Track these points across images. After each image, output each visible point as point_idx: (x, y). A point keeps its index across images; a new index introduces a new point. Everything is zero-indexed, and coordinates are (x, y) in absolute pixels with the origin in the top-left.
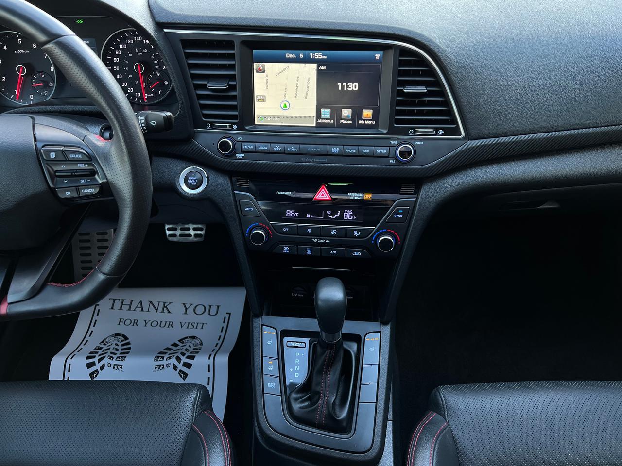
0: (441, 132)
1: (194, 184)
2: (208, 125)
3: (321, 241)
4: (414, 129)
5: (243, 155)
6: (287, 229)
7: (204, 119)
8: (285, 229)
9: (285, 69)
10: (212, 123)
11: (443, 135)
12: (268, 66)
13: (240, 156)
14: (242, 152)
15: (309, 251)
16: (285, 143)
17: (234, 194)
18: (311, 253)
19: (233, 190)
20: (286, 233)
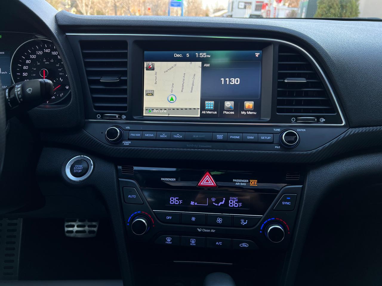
0: (323, 120)
1: (80, 171)
2: (99, 116)
3: (206, 231)
4: (296, 117)
5: (130, 142)
6: (171, 218)
7: (95, 110)
8: (168, 218)
9: (173, 67)
10: (102, 114)
11: (324, 122)
12: (157, 64)
13: (127, 143)
14: (129, 140)
15: (193, 242)
16: (171, 131)
17: (118, 181)
18: (195, 244)
19: (118, 177)
20: (169, 222)
